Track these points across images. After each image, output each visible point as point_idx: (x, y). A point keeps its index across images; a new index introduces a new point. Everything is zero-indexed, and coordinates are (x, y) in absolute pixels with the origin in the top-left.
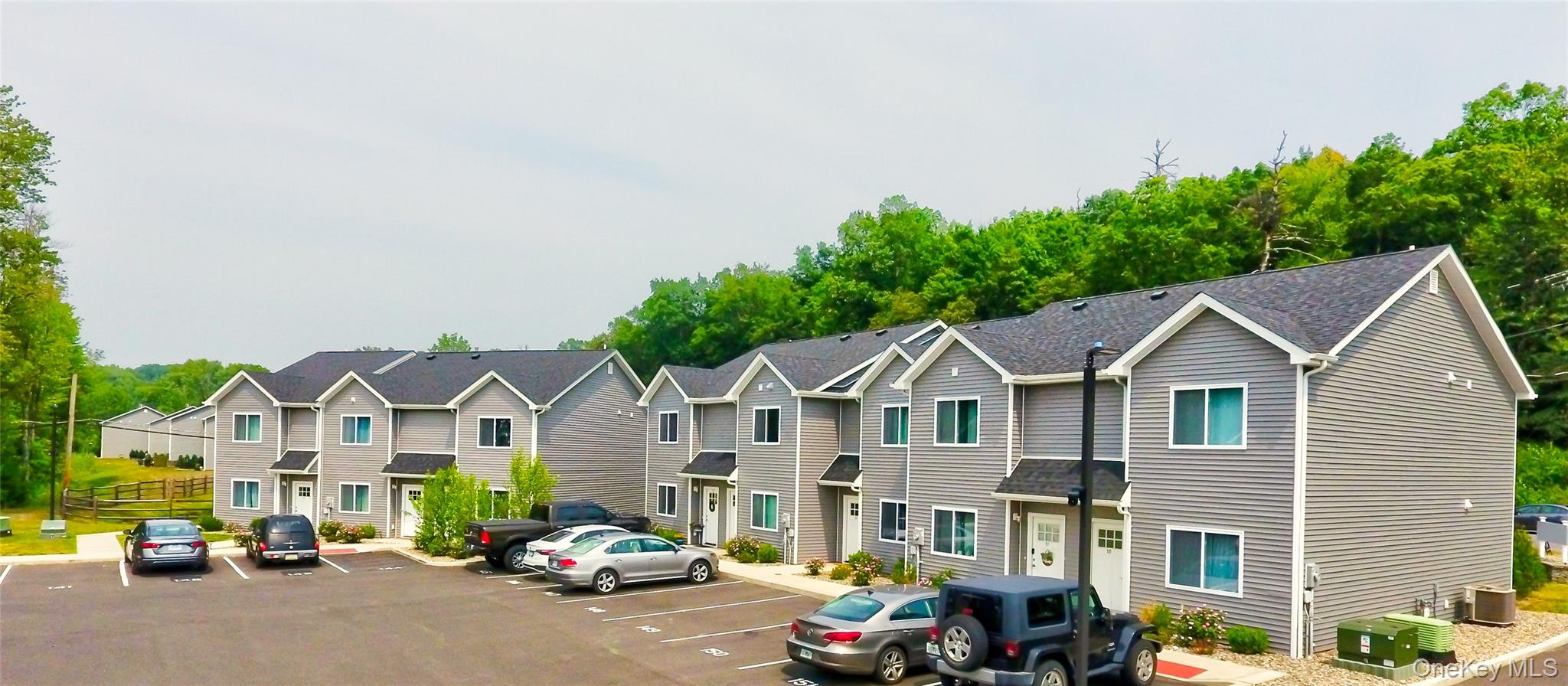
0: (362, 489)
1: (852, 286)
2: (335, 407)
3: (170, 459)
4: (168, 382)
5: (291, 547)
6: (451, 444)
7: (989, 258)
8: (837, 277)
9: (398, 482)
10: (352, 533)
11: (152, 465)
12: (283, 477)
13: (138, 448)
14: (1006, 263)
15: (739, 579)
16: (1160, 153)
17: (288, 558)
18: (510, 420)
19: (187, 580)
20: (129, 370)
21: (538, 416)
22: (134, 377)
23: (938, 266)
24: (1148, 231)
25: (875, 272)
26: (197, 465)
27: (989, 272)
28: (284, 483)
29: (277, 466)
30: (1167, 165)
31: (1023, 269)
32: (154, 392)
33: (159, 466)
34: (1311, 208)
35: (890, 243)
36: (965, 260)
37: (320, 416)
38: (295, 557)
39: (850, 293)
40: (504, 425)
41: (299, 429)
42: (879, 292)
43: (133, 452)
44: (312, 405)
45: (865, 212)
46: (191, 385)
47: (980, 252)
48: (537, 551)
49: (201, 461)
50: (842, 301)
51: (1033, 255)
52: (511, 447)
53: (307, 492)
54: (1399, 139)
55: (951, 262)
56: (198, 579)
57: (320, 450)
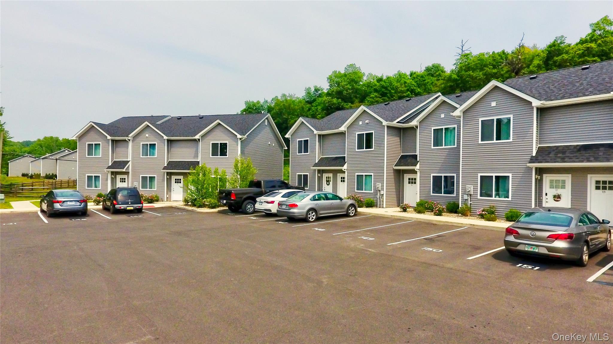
0: (152, 179)
1: (335, 100)
2: (138, 140)
3: (41, 175)
4: (37, 146)
5: (130, 203)
6: (196, 156)
7: (393, 89)
8: (328, 98)
9: (170, 174)
10: (151, 198)
11: (34, 178)
12: (112, 173)
13: (25, 172)
14: (402, 90)
15: (369, 214)
16: (463, 45)
17: (128, 208)
18: (227, 143)
19: (79, 220)
20: (19, 142)
21: (241, 141)
22: (21, 145)
23: (371, 93)
24: (468, 73)
25: (345, 95)
26: (54, 178)
27: (394, 94)
28: (113, 176)
29: (109, 167)
30: (466, 50)
31: (409, 92)
32: (30, 150)
33: (37, 178)
34: (532, 65)
35: (349, 83)
36: (382, 90)
37: (130, 144)
38: (132, 208)
39: (334, 104)
40: (224, 147)
41: (120, 150)
42: (346, 104)
43: (23, 174)
44: (126, 138)
45: (338, 71)
46: (46, 147)
47: (388, 86)
48: (264, 202)
49: (56, 176)
50: (331, 107)
51: (413, 87)
52: (227, 157)
53: (124, 180)
54: (566, 38)
55: (376, 91)
56: (84, 219)
57: (130, 160)
